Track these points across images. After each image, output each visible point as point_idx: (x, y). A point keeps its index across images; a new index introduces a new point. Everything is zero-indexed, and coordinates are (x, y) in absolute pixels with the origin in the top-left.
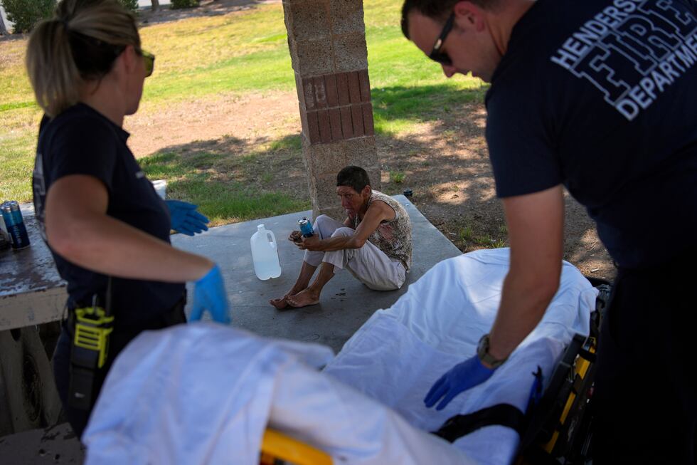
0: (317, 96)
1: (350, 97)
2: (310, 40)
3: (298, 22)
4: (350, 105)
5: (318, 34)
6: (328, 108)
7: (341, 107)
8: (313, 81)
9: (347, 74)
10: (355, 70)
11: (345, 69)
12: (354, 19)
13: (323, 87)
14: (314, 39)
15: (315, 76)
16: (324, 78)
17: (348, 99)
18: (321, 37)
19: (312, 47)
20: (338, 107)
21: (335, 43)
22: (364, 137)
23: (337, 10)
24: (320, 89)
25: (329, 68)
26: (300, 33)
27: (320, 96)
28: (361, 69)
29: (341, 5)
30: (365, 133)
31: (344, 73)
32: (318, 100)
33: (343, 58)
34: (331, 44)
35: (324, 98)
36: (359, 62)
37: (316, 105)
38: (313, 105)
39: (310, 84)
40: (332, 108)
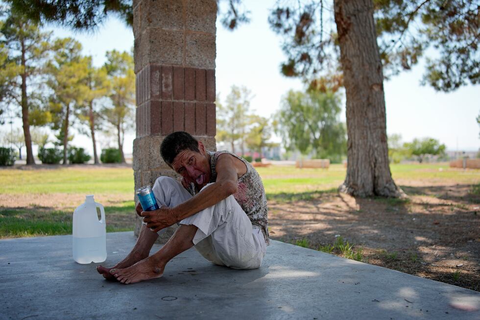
0: (163, 85)
1: (195, 93)
2: (163, 29)
3: (154, 9)
4: (195, 101)
5: (172, 25)
6: (173, 100)
7: (186, 101)
8: (162, 69)
9: (196, 71)
10: (203, 68)
11: (194, 65)
12: (208, 20)
13: (170, 77)
14: (167, 29)
15: (164, 65)
16: (173, 70)
17: (193, 95)
18: (175, 29)
19: (164, 37)
20: (183, 101)
21: (187, 38)
22: (206, 136)
23: (192, 7)
24: (167, 78)
25: (178, 59)
26: (155, 21)
27: (167, 86)
28: (210, 68)
29: (197, 4)
30: (206, 132)
31: (193, 69)
32: (164, 89)
33: (193, 54)
34: (183, 38)
35: (170, 88)
36: (208, 62)
37: (162, 94)
38: (158, 93)
39: (158, 72)
40: (177, 101)
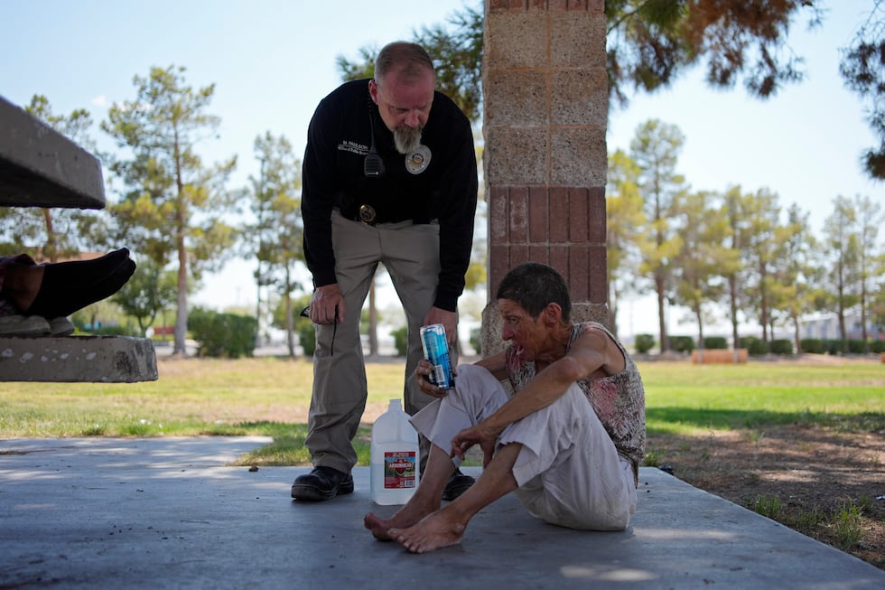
0: (512, 220)
1: (569, 230)
2: (512, 127)
3: (497, 97)
4: (568, 244)
5: (527, 119)
6: (528, 244)
7: (552, 245)
8: (510, 193)
9: (570, 191)
10: (582, 186)
11: (565, 182)
12: (591, 104)
13: (524, 205)
14: (519, 126)
15: (513, 185)
16: (531, 192)
17: (565, 234)
18: (532, 125)
19: (514, 139)
20: (547, 244)
21: (553, 137)
22: (587, 304)
23: (562, 86)
24: (518, 208)
25: (540, 175)
26: (498, 116)
27: (518, 220)
28: (595, 185)
29: (570, 80)
30: (589, 297)
31: (564, 189)
32: (513, 226)
33: (564, 163)
34: (546, 138)
35: (525, 223)
36: (591, 175)
37: (510, 235)
38: (503, 233)
39: (503, 198)
40: (535, 245)
